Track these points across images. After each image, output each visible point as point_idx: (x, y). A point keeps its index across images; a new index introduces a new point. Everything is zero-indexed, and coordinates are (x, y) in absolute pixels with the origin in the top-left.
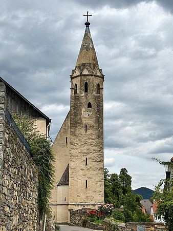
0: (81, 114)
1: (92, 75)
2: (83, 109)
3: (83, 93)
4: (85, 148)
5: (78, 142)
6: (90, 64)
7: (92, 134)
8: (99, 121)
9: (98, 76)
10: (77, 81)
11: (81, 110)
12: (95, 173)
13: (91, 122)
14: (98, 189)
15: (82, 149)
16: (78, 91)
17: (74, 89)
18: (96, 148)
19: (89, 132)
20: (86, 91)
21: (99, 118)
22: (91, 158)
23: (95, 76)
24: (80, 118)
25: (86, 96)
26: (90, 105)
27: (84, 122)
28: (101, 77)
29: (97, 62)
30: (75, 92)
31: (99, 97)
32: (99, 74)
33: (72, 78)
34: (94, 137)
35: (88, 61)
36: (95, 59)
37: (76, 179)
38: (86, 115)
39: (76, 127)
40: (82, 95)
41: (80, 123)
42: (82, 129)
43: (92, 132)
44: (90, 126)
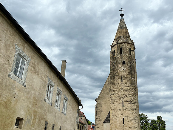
0: (118, 69)
4: (122, 93)
5: (116, 89)
6: (124, 36)
8: (131, 73)
9: (130, 43)
10: (115, 48)
11: (118, 66)
14: (133, 126)
17: (113, 53)
18: (130, 93)
22: (126, 101)
23: (127, 43)
24: (117, 72)
25: (121, 57)
34: (128, 85)
39: (114, 78)
40: (118, 56)
41: (117, 75)
42: (119, 79)
43: (127, 82)
44: (125, 78)
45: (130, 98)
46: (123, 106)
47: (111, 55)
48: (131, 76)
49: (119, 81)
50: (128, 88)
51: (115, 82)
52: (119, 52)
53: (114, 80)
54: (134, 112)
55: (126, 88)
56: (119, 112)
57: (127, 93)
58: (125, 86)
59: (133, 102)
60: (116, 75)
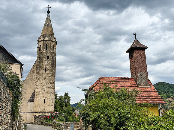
0: (43, 62)
1: (50, 41)
2: (44, 60)
3: (45, 50)
4: (45, 81)
5: (41, 78)
6: (49, 34)
8: (53, 67)
9: (54, 42)
10: (41, 43)
11: (43, 60)
12: (50, 95)
13: (49, 67)
14: (51, 104)
15: (43, 81)
16: (42, 49)
17: (40, 48)
18: (51, 82)
19: (47, 72)
20: (46, 49)
21: (53, 65)
22: (48, 87)
23: (52, 41)
24: (42, 65)
25: (46, 52)
26: (48, 57)
27: (45, 67)
28: (55, 42)
29: (53, 33)
30: (40, 50)
31: (53, 53)
32: (54, 40)
33: (39, 42)
34: (50, 75)
35: (48, 33)
36: (52, 31)
37: (38, 98)
38: (46, 63)
39: (40, 69)
42: (43, 70)
43: (49, 72)
44: (48, 69)
45: (50, 85)
46: (45, 90)
48: (53, 69)
49: (44, 72)
50: (50, 77)
51: (40, 72)
54: (53, 95)
55: (48, 77)
56: (42, 95)
57: (48, 81)
59: (52, 88)
60: (42, 67)
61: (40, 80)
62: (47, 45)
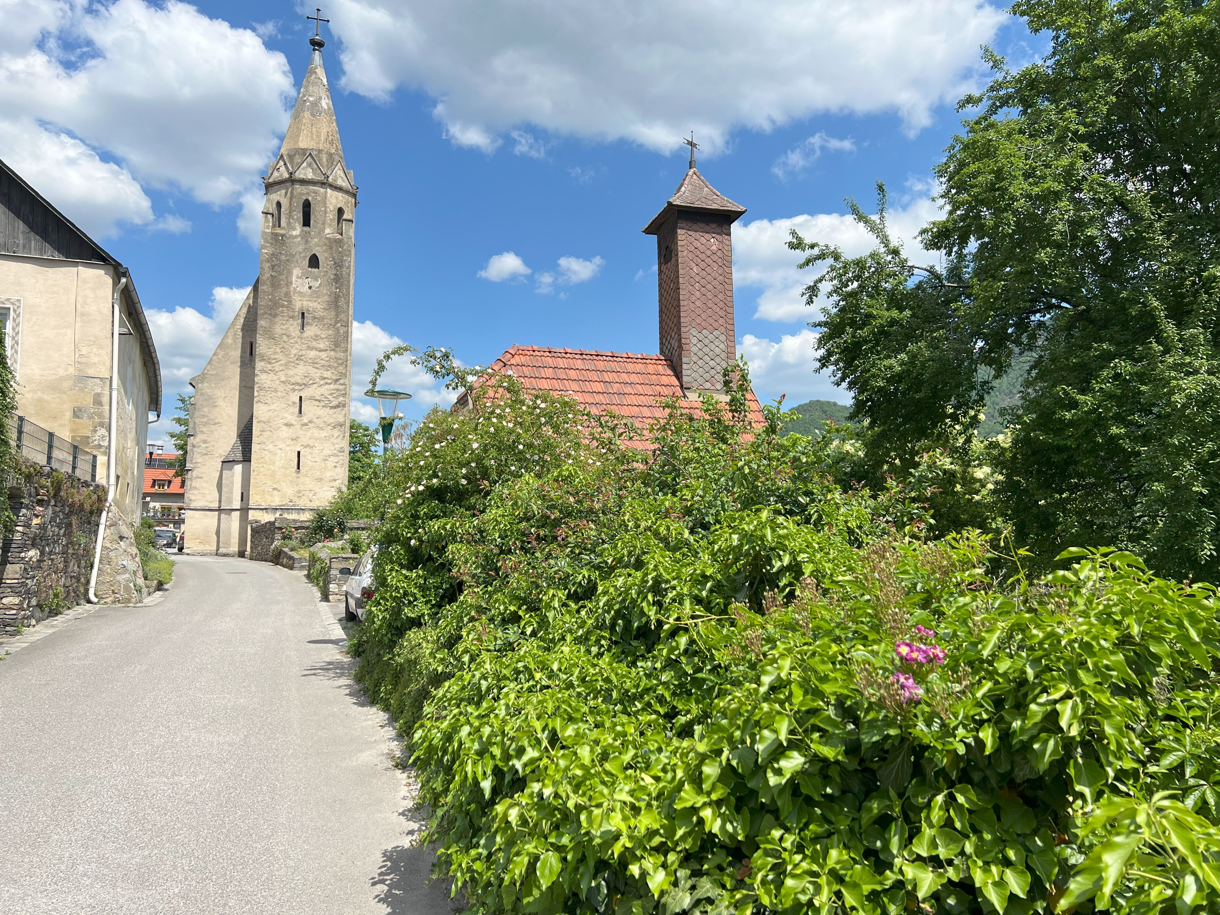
0: (289, 283)
1: (323, 184)
2: (296, 272)
3: (298, 227)
4: (299, 372)
5: (280, 356)
6: (320, 151)
7: (316, 338)
8: (336, 307)
9: (340, 189)
10: (281, 195)
11: (290, 273)
12: (324, 434)
13: (316, 306)
14: (328, 474)
15: (291, 373)
16: (284, 222)
17: (273, 215)
18: (327, 374)
19: (311, 331)
20: (306, 222)
22: (312, 398)
23: (331, 186)
24: (287, 294)
25: (305, 237)
26: (314, 262)
27: (298, 304)
28: (347, 192)
30: (278, 223)
31: (340, 243)
32: (342, 183)
33: (269, 185)
34: (322, 346)
35: (313, 145)
36: (334, 141)
37: (270, 447)
38: (304, 287)
39: (275, 316)
40: (294, 233)
41: (287, 307)
42: (291, 321)
43: (319, 332)
44: (314, 318)
45: (325, 390)
46: (300, 412)
47: (267, 221)
48: (337, 316)
49: (294, 327)
50: (323, 355)
51: (278, 330)
52: (299, 215)
53: (273, 323)
54: (336, 433)
55: (313, 354)
56: (285, 432)
57: (316, 374)
58: (312, 349)
59: (334, 403)
60: (283, 306)
61: (277, 366)
62: (307, 206)
